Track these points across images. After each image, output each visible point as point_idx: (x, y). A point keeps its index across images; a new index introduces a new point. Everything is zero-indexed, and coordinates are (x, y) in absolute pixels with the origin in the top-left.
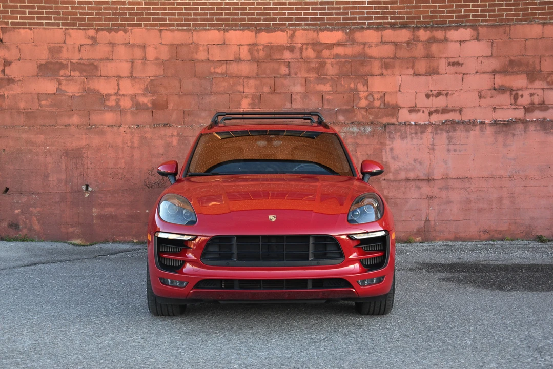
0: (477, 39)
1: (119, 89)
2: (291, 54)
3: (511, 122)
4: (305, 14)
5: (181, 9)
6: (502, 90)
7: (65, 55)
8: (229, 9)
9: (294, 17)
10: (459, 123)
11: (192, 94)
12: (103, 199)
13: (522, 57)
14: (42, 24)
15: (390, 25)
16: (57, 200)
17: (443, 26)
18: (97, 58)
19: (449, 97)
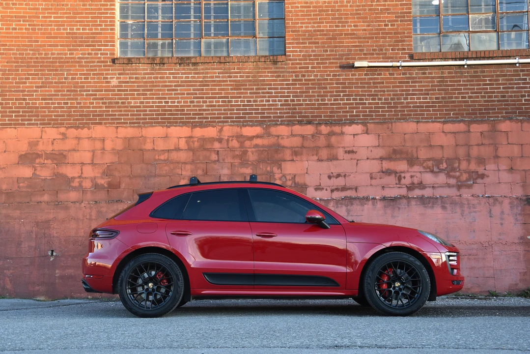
0: (367, 133)
1: (82, 173)
2: (220, 144)
3: (396, 198)
4: (231, 114)
5: (134, 111)
6: (388, 172)
7: (41, 147)
8: (171, 110)
9: (222, 116)
10: (355, 199)
11: (140, 176)
12: (65, 262)
13: (402, 147)
14: (24, 124)
15: (298, 122)
16: (27, 264)
17: (340, 122)
18: (66, 149)
19: (346, 178)
